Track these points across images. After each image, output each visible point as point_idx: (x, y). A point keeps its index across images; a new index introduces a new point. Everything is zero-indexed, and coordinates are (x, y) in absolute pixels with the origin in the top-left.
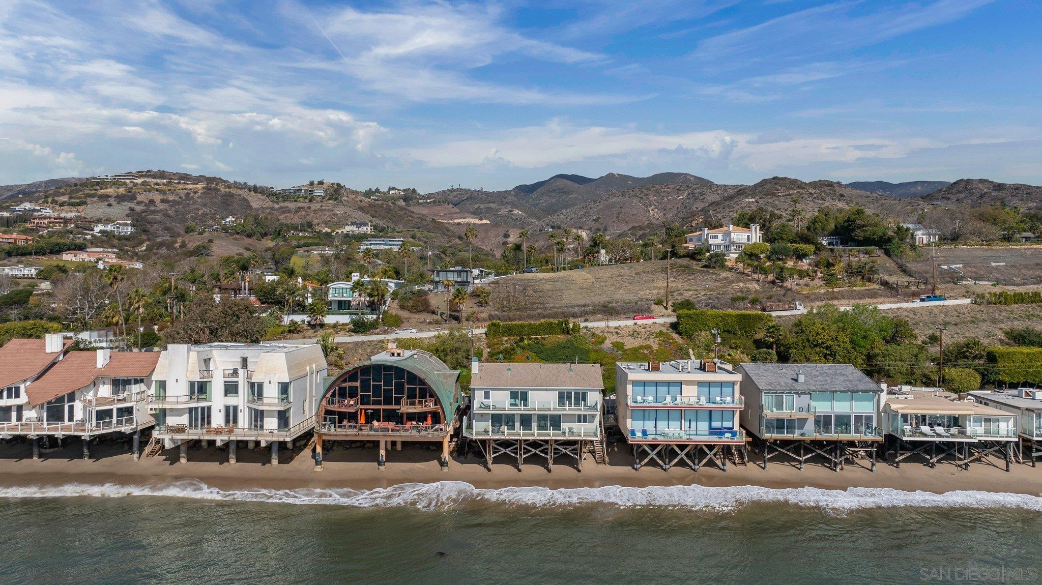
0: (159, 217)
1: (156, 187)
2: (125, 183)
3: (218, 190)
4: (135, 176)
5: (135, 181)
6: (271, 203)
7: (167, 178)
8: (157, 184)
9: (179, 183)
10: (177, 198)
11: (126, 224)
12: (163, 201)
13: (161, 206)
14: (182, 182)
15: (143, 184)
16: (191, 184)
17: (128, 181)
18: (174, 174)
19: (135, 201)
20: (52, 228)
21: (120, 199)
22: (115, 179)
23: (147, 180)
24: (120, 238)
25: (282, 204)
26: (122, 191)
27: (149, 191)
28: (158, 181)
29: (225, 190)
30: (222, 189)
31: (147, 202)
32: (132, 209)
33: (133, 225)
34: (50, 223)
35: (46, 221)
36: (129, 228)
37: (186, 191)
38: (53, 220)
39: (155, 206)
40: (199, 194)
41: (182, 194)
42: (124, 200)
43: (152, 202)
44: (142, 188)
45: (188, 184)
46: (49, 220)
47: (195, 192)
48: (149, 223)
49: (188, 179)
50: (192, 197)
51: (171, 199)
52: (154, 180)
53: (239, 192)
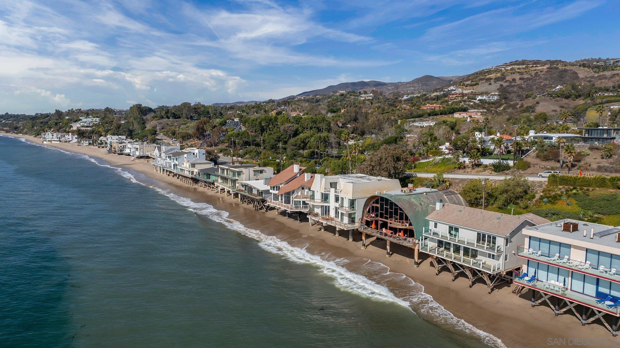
0: (515, 89)
1: (518, 70)
2: (501, 70)
3: (558, 68)
4: (508, 65)
5: (507, 68)
6: (593, 73)
7: (526, 64)
8: (519, 69)
9: (532, 67)
10: (529, 76)
11: (495, 95)
12: (520, 79)
13: (518, 82)
14: (534, 65)
15: (512, 69)
16: (540, 66)
17: (503, 69)
18: (531, 61)
19: (505, 80)
20: (457, 99)
21: (497, 79)
22: (496, 68)
23: (514, 67)
24: (489, 103)
25: (601, 73)
26: (499, 75)
27: (514, 74)
28: (520, 66)
29: (562, 68)
30: (560, 68)
31: (511, 80)
32: (501, 86)
33: (499, 95)
34: (456, 97)
35: (455, 96)
36: (496, 97)
37: (536, 71)
38: (458, 95)
39: (515, 82)
40: (544, 72)
41: (533, 73)
42: (498, 81)
43: (514, 80)
44: (510, 72)
45: (538, 67)
46: (456, 95)
47: (541, 72)
48: (508, 93)
49: (538, 63)
50: (539, 75)
51: (525, 77)
52: (518, 67)
53: (572, 68)
